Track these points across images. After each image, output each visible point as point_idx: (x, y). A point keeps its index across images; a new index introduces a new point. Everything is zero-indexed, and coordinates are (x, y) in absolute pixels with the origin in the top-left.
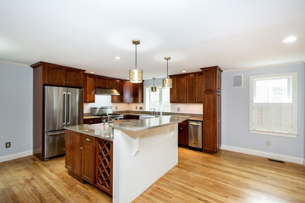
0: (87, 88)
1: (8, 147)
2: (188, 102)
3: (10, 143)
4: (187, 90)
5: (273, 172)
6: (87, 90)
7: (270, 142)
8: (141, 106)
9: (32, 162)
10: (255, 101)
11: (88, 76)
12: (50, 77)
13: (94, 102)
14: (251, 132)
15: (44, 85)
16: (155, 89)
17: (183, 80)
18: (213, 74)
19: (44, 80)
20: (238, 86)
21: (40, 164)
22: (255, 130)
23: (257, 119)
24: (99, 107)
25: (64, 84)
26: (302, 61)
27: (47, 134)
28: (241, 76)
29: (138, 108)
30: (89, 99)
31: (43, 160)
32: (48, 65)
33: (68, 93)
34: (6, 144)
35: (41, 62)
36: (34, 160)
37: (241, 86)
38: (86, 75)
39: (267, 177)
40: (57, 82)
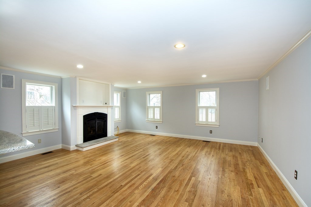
5: (56, 159)
10: (27, 105)
20: (9, 87)
22: (28, 133)
23: (30, 121)
26: (61, 77)
28: (12, 76)
37: (13, 87)
39: (57, 163)
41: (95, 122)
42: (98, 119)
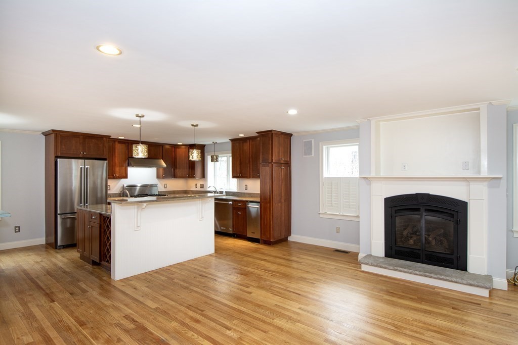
0: (116, 158)
1: (17, 232)
2: (251, 176)
3: (19, 227)
4: (251, 160)
6: (116, 161)
7: (339, 228)
8: (202, 183)
9: (44, 249)
10: (325, 175)
11: (117, 143)
12: (63, 147)
13: (126, 177)
14: (321, 216)
15: (57, 157)
16: (217, 158)
17: (247, 146)
18: (269, 140)
19: (56, 152)
20: (307, 155)
21: (52, 251)
22: (326, 214)
23: (328, 198)
24: (140, 185)
25: (81, 156)
27: (61, 217)
28: (311, 141)
29: (199, 186)
30: (119, 173)
31: (56, 248)
32: (61, 133)
33: (87, 167)
34: (15, 227)
35: (52, 130)
36: (46, 248)
37: (311, 154)
38: (115, 141)
40: (72, 153)
41: (419, 216)
42: (426, 210)
